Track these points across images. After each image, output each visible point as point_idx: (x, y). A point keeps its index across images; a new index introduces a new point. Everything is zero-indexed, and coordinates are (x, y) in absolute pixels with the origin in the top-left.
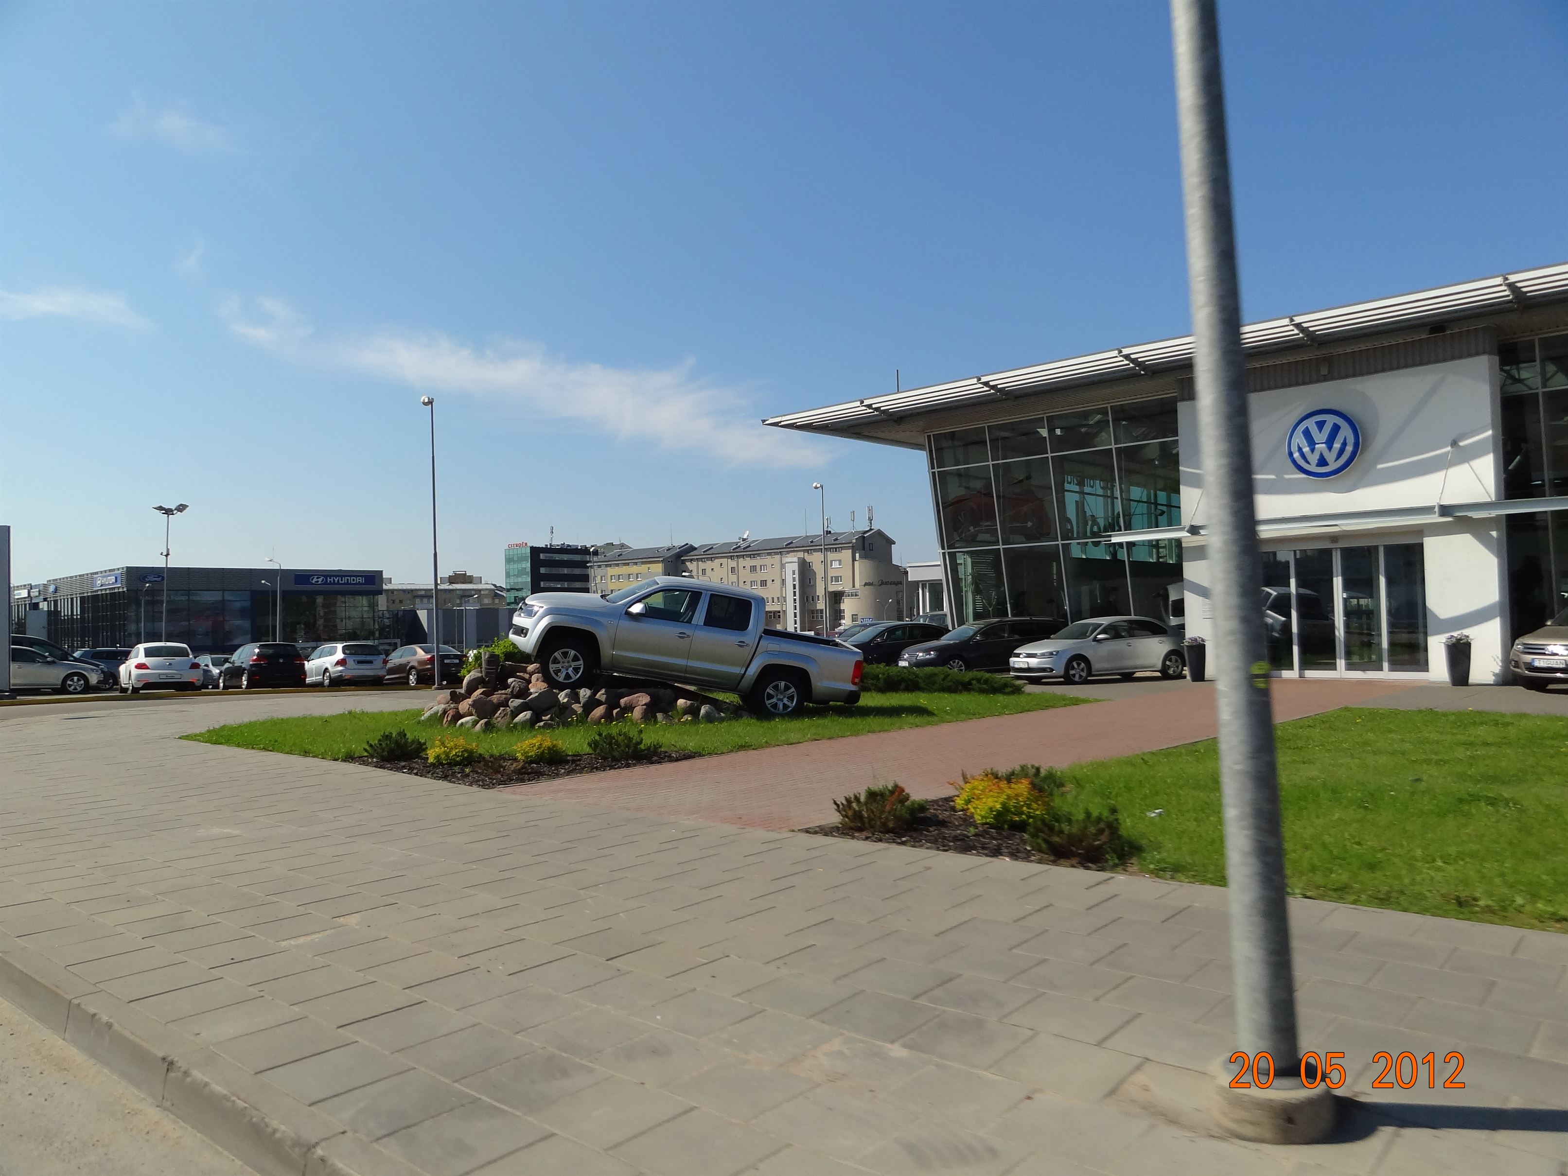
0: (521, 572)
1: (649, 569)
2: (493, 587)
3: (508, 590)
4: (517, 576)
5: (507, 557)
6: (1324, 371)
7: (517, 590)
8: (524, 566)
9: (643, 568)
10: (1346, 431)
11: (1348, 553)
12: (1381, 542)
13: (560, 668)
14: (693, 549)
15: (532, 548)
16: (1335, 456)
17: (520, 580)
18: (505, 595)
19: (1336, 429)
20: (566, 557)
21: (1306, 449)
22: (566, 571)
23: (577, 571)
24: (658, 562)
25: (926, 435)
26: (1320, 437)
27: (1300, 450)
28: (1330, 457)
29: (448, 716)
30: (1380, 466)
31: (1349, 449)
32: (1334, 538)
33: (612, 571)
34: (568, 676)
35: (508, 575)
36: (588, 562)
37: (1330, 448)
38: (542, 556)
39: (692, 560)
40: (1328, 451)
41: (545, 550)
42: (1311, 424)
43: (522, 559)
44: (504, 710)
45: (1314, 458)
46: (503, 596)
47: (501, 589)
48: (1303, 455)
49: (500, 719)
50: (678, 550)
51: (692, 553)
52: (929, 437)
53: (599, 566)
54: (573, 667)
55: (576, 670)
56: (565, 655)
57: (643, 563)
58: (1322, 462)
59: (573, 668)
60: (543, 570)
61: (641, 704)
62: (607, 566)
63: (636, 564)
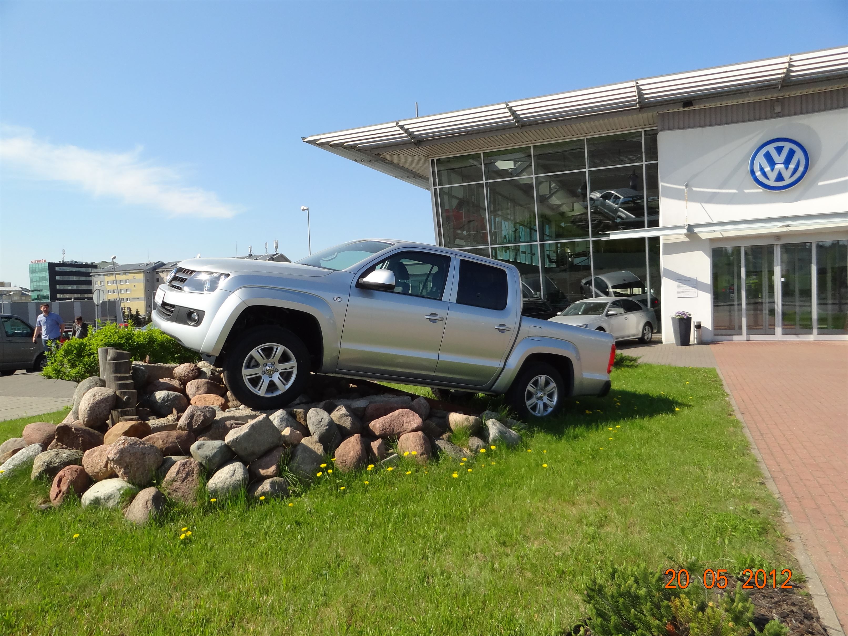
0: (42, 279)
1: (134, 277)
2: (20, 289)
3: (32, 291)
4: (39, 282)
5: (31, 269)
6: (778, 109)
7: (39, 291)
8: (44, 275)
9: (130, 277)
10: (799, 155)
11: (787, 248)
12: (814, 240)
13: (260, 374)
14: (163, 264)
15: (50, 264)
16: (790, 175)
17: (41, 284)
18: (30, 294)
19: (791, 153)
20: (74, 269)
21: (767, 169)
22: (75, 278)
23: (83, 278)
24: (140, 272)
25: (430, 159)
26: (779, 159)
27: (762, 169)
28: (786, 174)
29: (60, 481)
30: (820, 184)
31: (801, 169)
32: (778, 236)
33: (107, 278)
34: (272, 386)
35: (32, 281)
36: (91, 273)
37: (787, 168)
38: (57, 269)
39: (163, 271)
40: (785, 170)
41: (59, 265)
42: (771, 148)
43: (42, 270)
44: (184, 465)
45: (773, 176)
46: (28, 295)
47: (27, 290)
48: (764, 174)
49: (178, 483)
50: (154, 265)
51: (163, 267)
52: (433, 161)
53: (99, 275)
54: (280, 371)
55: (286, 376)
56: (268, 352)
57: (130, 273)
58: (780, 178)
59: (281, 374)
60: (58, 278)
61: (410, 428)
62: (104, 275)
63: (125, 273)
